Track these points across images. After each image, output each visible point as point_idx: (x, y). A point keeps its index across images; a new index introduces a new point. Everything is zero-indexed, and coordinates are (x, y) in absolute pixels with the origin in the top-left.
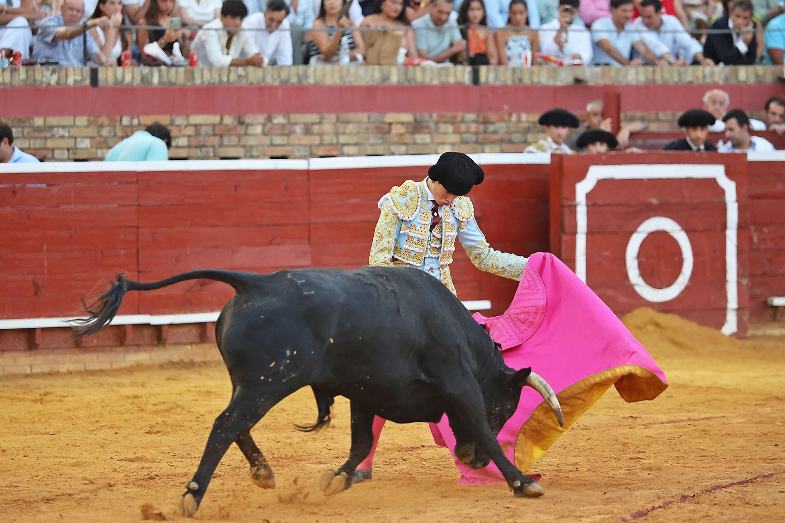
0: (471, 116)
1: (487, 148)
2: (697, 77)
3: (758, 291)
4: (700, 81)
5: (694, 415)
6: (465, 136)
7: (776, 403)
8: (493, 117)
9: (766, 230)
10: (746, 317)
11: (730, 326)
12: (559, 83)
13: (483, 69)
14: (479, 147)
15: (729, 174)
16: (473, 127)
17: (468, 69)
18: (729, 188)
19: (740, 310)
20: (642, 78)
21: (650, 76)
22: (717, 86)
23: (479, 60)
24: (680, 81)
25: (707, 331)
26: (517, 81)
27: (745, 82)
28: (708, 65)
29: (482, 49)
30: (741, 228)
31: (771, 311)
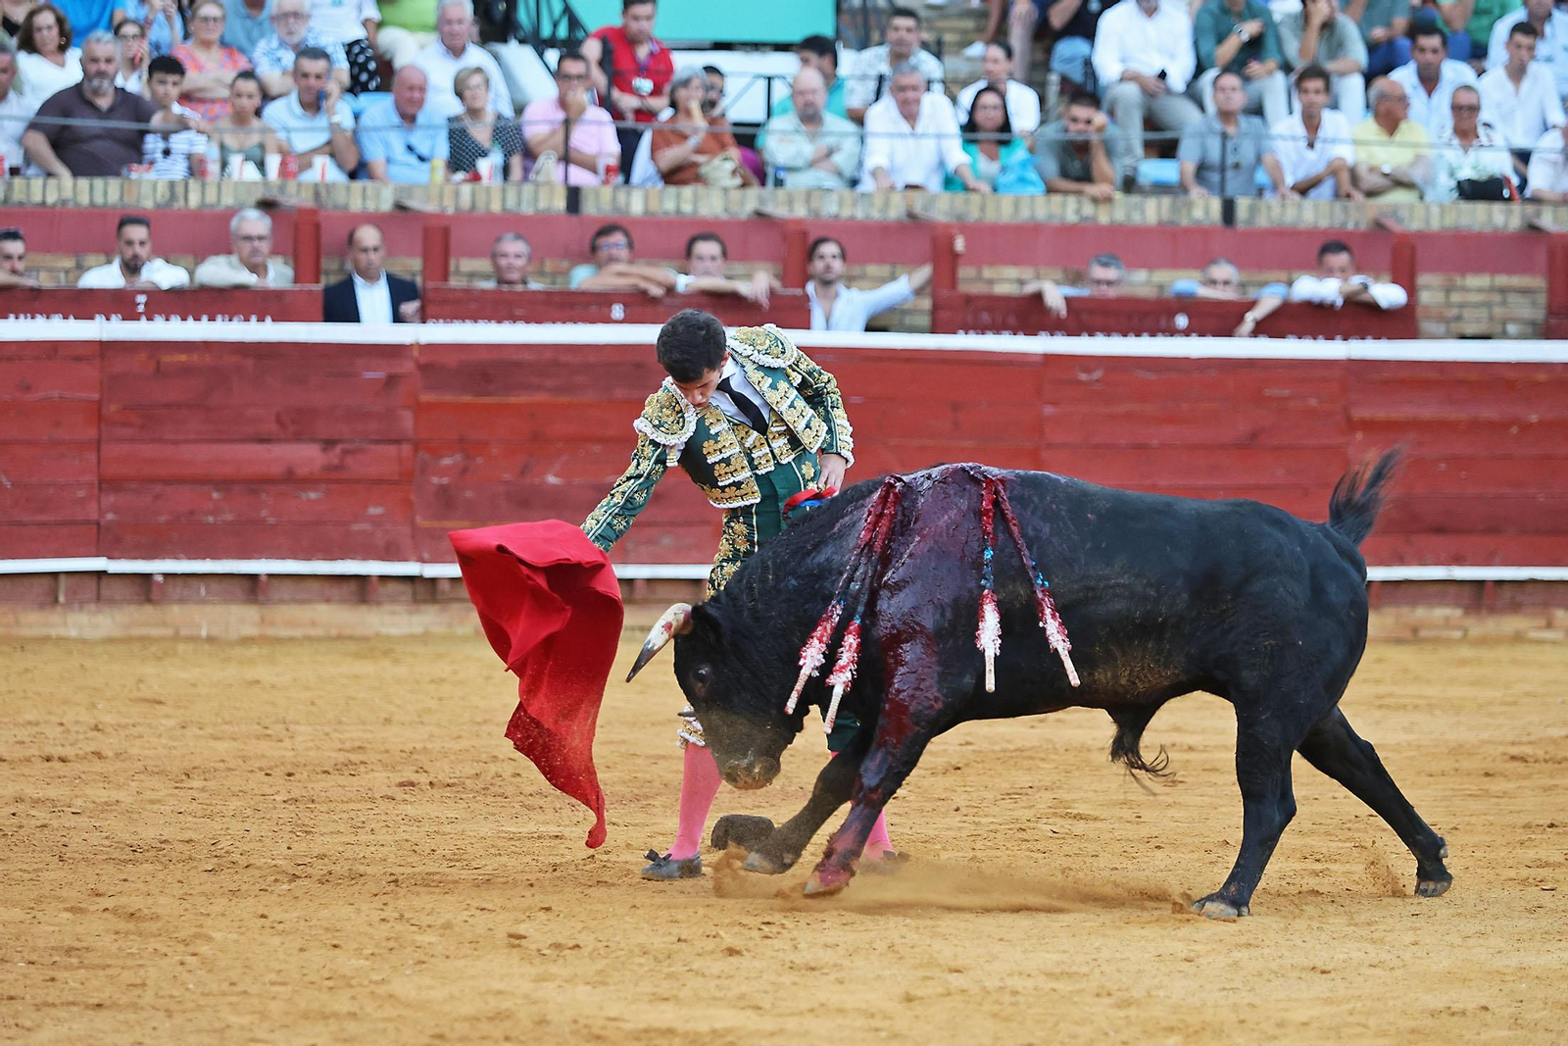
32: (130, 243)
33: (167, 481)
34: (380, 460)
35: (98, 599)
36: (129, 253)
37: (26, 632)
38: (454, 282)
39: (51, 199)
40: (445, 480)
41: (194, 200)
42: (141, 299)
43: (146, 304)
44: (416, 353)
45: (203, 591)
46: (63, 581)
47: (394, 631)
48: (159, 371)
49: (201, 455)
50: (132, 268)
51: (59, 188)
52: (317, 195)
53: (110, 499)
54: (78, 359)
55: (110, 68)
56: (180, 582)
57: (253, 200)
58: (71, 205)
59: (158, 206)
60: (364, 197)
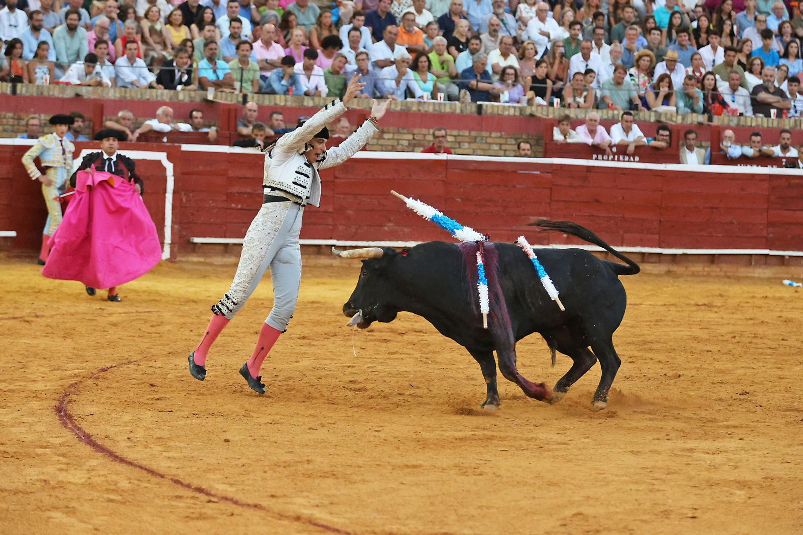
0: (10, 115)
1: (19, 135)
2: (152, 96)
3: (184, 233)
4: (154, 98)
5: (140, 309)
6: (6, 127)
7: (192, 304)
8: (23, 115)
9: (191, 195)
10: (176, 249)
12: (66, 96)
13: (19, 85)
14: (13, 134)
15: (169, 158)
16: (11, 121)
17: (10, 85)
18: (169, 167)
19: (172, 244)
20: (118, 95)
21: (123, 94)
22: (165, 103)
23: (18, 79)
24: (142, 98)
26: (39, 94)
27: (183, 100)
28: (160, 89)
29: (20, 72)
30: (175, 192)
31: (192, 246)
32: (784, 139)
33: (791, 224)
35: (766, 264)
36: (784, 142)
37: (741, 275)
39: (754, 124)
42: (784, 160)
43: (786, 162)
46: (753, 257)
48: (789, 185)
50: (785, 148)
51: (757, 121)
53: (770, 229)
54: (761, 180)
55: (772, 79)
56: (794, 259)
58: (760, 127)
59: (791, 128)
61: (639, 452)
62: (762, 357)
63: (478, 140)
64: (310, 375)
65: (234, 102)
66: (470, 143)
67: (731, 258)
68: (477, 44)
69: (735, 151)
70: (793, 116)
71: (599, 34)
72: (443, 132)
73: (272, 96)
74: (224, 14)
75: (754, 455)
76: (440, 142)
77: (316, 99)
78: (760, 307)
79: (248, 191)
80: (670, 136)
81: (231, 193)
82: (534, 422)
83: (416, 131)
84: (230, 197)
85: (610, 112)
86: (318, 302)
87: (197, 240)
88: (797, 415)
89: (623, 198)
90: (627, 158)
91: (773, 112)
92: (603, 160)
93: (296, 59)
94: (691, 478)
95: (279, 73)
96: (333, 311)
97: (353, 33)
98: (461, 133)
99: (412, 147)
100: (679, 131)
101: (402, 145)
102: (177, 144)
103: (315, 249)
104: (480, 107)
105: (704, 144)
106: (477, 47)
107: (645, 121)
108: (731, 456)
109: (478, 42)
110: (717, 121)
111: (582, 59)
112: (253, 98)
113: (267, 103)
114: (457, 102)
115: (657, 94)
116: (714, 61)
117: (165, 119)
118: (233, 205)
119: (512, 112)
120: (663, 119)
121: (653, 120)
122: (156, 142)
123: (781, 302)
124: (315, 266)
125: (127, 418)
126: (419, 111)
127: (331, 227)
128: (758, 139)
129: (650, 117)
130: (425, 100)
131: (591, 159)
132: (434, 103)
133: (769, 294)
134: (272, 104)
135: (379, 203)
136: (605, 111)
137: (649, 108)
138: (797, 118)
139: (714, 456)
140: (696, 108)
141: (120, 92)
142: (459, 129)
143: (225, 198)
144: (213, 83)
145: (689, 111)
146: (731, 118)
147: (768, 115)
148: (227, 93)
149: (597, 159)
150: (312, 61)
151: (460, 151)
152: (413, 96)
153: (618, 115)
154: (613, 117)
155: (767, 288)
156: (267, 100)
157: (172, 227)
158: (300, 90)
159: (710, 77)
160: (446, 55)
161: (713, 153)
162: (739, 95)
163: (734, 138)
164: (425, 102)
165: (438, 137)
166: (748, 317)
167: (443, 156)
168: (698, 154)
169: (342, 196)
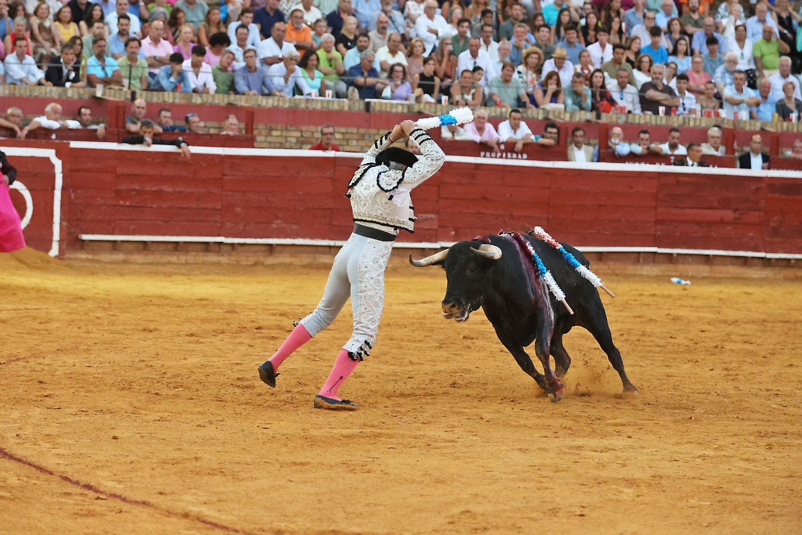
2: (42, 94)
3: (73, 230)
4: (43, 96)
5: (29, 306)
7: (80, 301)
9: (79, 192)
10: (64, 246)
11: (54, 251)
15: (58, 155)
18: (58, 164)
19: (61, 242)
20: (7, 92)
21: (12, 91)
22: (53, 100)
24: (31, 95)
25: (40, 254)
27: (71, 98)
28: (49, 85)
30: (64, 189)
31: (80, 242)
32: (673, 137)
33: (679, 222)
34: (754, 217)
35: (654, 261)
36: (673, 141)
37: (628, 272)
38: (780, 156)
39: (642, 122)
40: (775, 225)
41: (692, 124)
42: (672, 158)
43: (674, 160)
44: (766, 180)
45: (690, 260)
46: (641, 254)
47: (755, 276)
48: (678, 183)
49: (691, 213)
50: (673, 147)
52: (734, 124)
53: (659, 227)
54: (650, 178)
55: (660, 77)
56: (683, 256)
57: (712, 125)
58: (649, 125)
60: (750, 125)
61: (527, 450)
62: (650, 355)
63: (366, 137)
64: (199, 373)
65: (123, 99)
66: (357, 140)
67: (619, 256)
68: (365, 42)
69: (624, 148)
70: (682, 114)
71: (487, 32)
72: (331, 130)
73: (161, 93)
74: (113, 11)
75: (642, 453)
76: (328, 139)
77: (205, 96)
78: (648, 305)
79: (137, 188)
80: (558, 133)
81: (119, 190)
82: (422, 420)
83: (304, 128)
84: (118, 194)
85: (498, 110)
86: (206, 300)
87: (85, 237)
88: (686, 412)
89: (511, 195)
90: (515, 156)
91: (662, 109)
92: (491, 157)
93: (185, 56)
94: (579, 476)
95: (168, 70)
96: (222, 309)
97: (241, 30)
98: (349, 130)
99: (300, 144)
100: (567, 129)
101: (290, 142)
102: (65, 141)
103: (203, 246)
104: (368, 104)
105: (592, 141)
106: (365, 44)
107: (533, 118)
108: (619, 454)
109: (366, 39)
110: (605, 118)
111: (470, 56)
112: (141, 95)
113: (155, 100)
114: (345, 100)
115: (545, 92)
116: (602, 58)
117: (54, 116)
118: (122, 202)
119: (400, 109)
120: (551, 117)
121: (541, 117)
122: (44, 139)
123: (669, 300)
124: (203, 263)
125: (16, 414)
126: (307, 108)
127: (219, 225)
128: (646, 136)
129: (538, 114)
130: (313, 97)
131: (479, 156)
132: (322, 101)
133: (657, 292)
134: (160, 101)
135: (267, 200)
136: (493, 108)
137: (537, 106)
138: (686, 116)
139: (602, 454)
140: (584, 105)
141: (10, 89)
142: (347, 126)
143: (113, 195)
144: (102, 80)
145: (577, 108)
146: (619, 116)
147: (656, 112)
148: (115, 90)
149: (485, 156)
150: (200, 58)
151: (348, 148)
152: (301, 93)
153: (506, 112)
154: (501, 114)
155: (655, 286)
156: (156, 98)
157: (60, 224)
158: (189, 87)
159: (598, 74)
160: (335, 53)
161: (602, 151)
162: (627, 93)
163: (622, 136)
164: (313, 100)
165: (326, 134)
166: (636, 314)
167: (331, 154)
168: (587, 152)
169: (230, 193)
